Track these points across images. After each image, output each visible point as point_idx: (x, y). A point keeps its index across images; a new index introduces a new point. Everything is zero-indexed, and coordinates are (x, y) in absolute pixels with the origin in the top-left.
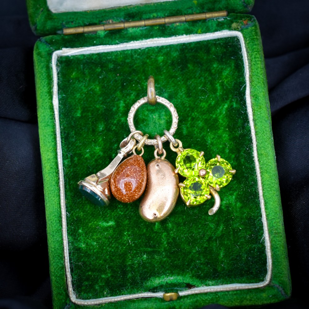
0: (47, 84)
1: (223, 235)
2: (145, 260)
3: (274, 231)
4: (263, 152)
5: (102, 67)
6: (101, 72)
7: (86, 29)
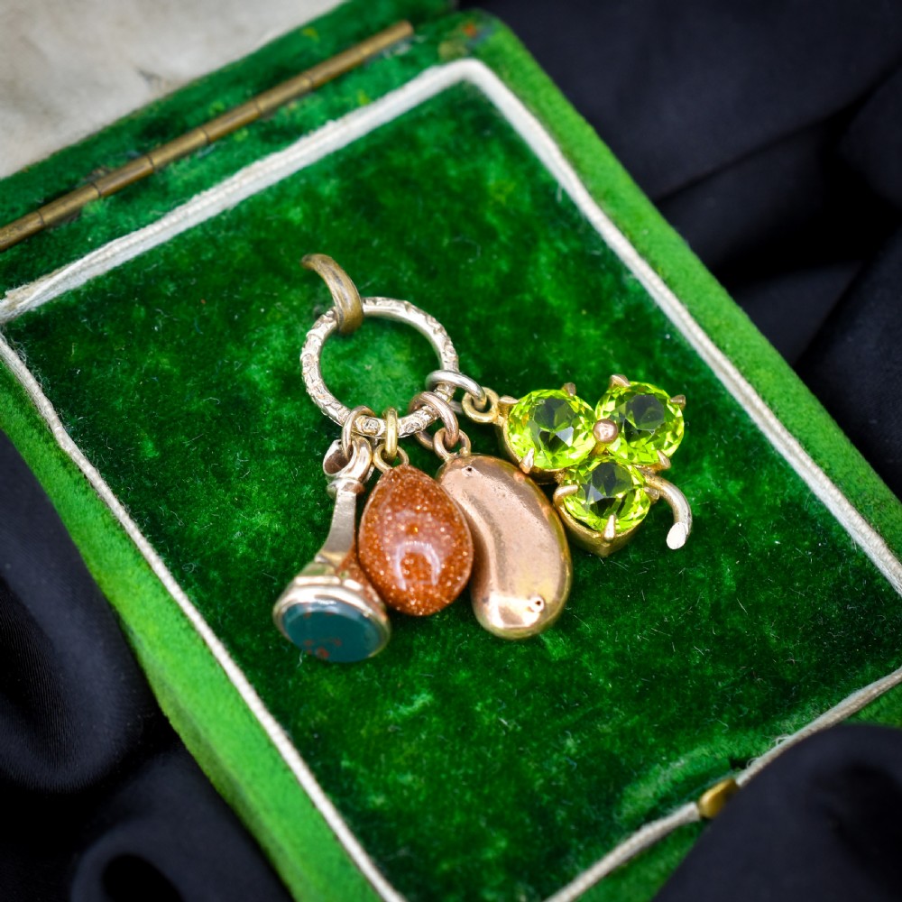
0: (14, 403)
1: (741, 584)
2: (576, 754)
3: (873, 503)
4: (716, 322)
5: (144, 302)
6: (151, 315)
7: (49, 216)
